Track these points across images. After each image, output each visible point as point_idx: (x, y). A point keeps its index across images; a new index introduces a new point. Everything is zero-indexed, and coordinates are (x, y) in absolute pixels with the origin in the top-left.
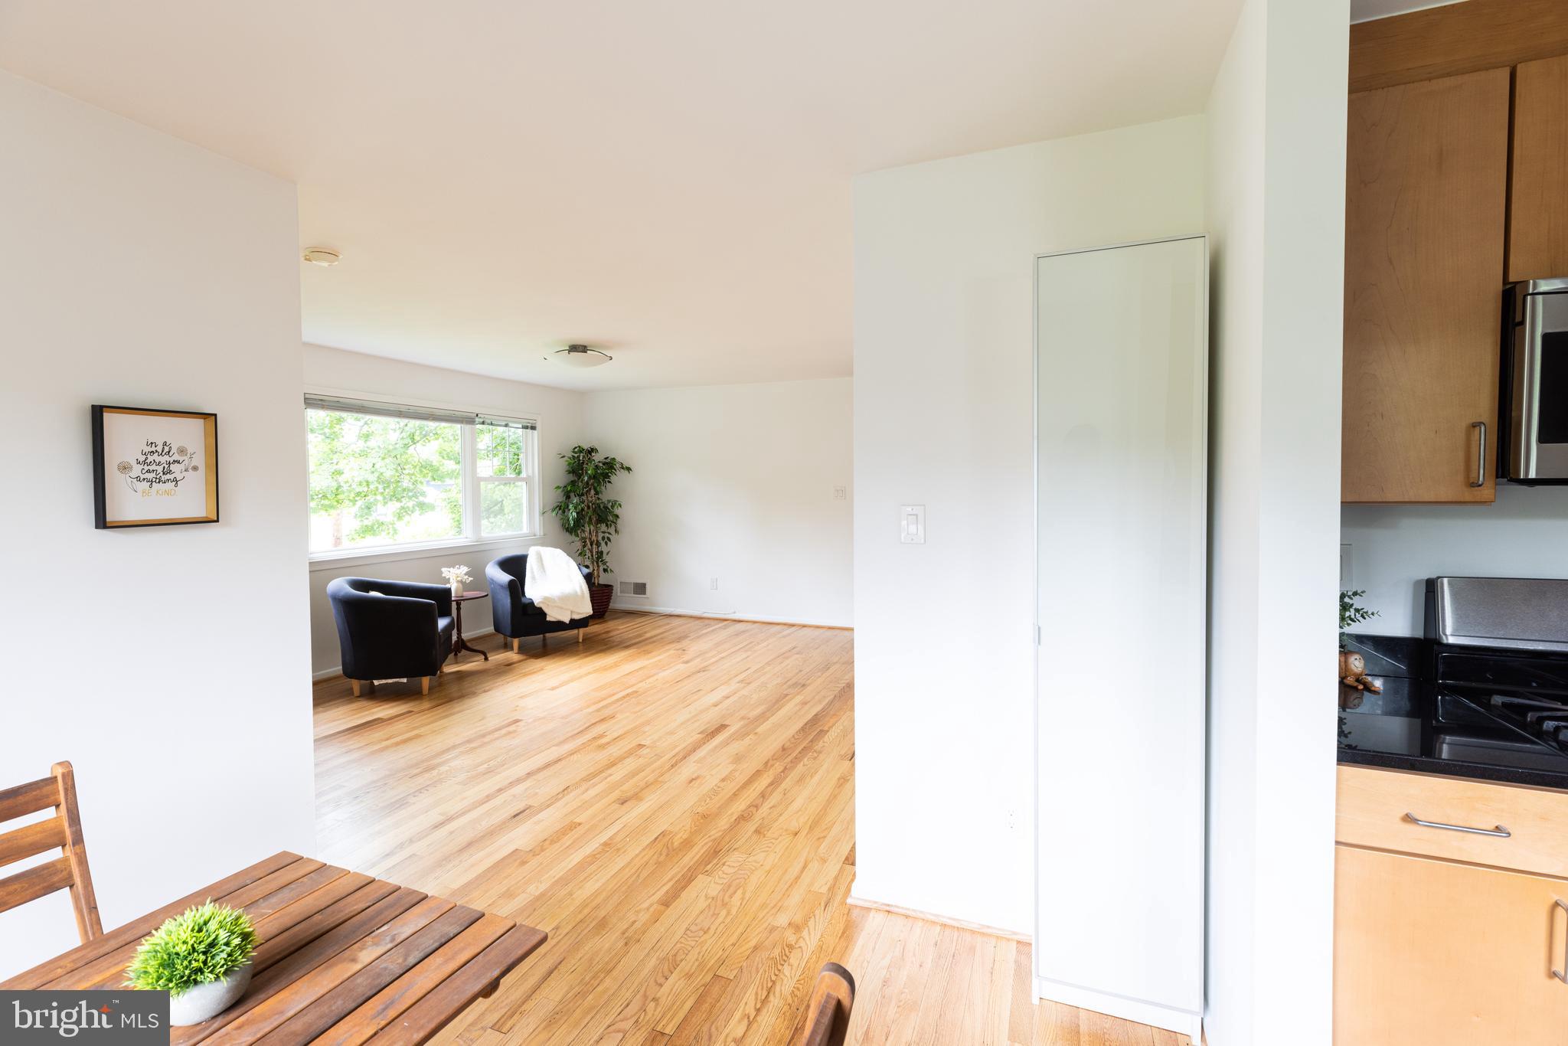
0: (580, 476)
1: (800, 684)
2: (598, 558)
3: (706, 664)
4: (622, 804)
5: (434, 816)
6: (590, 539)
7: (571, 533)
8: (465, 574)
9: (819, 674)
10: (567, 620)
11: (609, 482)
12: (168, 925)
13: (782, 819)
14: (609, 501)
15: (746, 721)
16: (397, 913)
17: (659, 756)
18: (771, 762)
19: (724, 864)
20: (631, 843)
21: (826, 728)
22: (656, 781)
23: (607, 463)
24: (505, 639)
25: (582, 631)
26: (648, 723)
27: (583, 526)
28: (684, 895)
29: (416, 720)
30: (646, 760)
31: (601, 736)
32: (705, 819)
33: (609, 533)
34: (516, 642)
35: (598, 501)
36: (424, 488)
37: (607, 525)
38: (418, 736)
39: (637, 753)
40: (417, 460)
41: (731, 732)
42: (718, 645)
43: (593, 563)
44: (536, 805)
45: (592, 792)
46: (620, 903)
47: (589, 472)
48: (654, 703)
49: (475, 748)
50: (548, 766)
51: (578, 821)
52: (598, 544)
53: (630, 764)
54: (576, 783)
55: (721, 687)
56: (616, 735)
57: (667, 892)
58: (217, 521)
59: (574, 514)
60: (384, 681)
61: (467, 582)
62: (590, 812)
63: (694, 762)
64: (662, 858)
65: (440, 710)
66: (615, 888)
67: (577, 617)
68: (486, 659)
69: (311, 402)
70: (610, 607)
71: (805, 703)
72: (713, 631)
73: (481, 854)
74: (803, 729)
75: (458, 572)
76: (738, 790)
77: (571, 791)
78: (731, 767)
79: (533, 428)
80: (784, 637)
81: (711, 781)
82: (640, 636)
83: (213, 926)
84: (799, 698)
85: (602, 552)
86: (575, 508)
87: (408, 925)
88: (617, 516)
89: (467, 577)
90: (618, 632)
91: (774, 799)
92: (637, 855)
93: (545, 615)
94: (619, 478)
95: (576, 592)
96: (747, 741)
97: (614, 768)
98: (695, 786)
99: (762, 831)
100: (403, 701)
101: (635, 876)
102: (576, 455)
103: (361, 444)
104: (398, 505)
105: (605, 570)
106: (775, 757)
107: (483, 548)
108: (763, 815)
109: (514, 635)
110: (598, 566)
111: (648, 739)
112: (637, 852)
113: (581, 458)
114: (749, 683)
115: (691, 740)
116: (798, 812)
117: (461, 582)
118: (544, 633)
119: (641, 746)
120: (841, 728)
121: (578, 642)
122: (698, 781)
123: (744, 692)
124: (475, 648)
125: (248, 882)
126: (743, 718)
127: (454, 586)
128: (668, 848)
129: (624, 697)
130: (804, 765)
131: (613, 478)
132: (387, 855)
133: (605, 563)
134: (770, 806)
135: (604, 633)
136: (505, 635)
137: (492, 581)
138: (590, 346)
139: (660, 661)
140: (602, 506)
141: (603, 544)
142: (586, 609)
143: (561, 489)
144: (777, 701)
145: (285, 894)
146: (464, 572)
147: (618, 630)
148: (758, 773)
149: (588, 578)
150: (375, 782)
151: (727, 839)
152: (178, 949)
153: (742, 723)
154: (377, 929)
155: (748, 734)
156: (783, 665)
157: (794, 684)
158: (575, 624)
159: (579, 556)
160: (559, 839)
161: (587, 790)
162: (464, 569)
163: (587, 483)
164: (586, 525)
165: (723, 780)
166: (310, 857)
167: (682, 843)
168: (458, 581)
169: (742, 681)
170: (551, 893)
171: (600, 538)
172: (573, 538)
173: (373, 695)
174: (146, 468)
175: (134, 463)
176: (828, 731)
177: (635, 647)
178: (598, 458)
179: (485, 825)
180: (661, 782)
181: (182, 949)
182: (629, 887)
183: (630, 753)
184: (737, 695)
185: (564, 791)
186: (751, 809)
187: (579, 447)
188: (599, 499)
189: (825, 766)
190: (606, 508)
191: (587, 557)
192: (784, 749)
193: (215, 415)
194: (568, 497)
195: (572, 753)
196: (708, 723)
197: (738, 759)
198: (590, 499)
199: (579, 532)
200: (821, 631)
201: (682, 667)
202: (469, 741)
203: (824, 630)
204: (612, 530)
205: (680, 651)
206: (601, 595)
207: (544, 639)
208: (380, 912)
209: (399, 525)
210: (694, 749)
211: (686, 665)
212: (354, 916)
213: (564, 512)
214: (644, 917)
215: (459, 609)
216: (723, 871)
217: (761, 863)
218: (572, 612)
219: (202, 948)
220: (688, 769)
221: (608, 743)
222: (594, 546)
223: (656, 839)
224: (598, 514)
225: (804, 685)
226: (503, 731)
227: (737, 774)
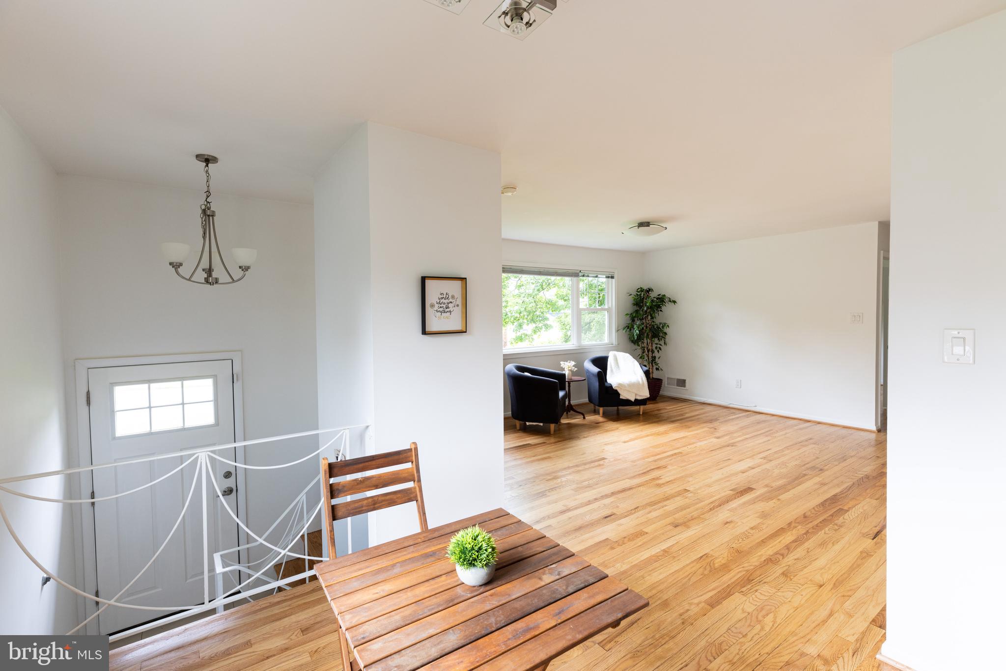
0: (641, 307)
1: (817, 468)
2: (652, 361)
3: (733, 441)
4: (675, 527)
5: (559, 507)
6: (647, 348)
7: (635, 344)
8: (573, 366)
9: (836, 463)
10: (633, 399)
11: (661, 311)
12: (461, 533)
13: (806, 571)
14: (660, 323)
15: (770, 489)
16: (559, 559)
17: (700, 501)
18: (793, 525)
19: (756, 591)
20: (682, 555)
21: (846, 508)
22: (699, 517)
23: (660, 298)
24: (595, 407)
25: (642, 407)
26: (691, 475)
27: (643, 339)
28: (725, 603)
29: (549, 448)
30: (691, 501)
31: (658, 478)
32: (739, 554)
33: (661, 345)
34: (601, 410)
35: (653, 324)
36: (548, 316)
37: (659, 339)
38: (549, 458)
39: (684, 495)
40: (544, 300)
41: (756, 494)
42: (742, 428)
43: (649, 363)
44: (618, 514)
45: (654, 514)
46: (677, 594)
47: (648, 304)
48: (695, 462)
49: (580, 471)
50: (623, 491)
51: (647, 531)
52: (653, 352)
53: (679, 502)
54: (643, 506)
55: (747, 460)
56: (668, 479)
57: (711, 597)
58: (466, 332)
59: (637, 332)
60: (531, 423)
61: (574, 371)
62: (653, 526)
63: (728, 510)
64: (706, 572)
65: (560, 445)
66: (673, 583)
67: (639, 398)
68: (584, 418)
69: (506, 270)
70: (660, 394)
71: (824, 484)
72: (738, 418)
73: (587, 535)
74: (823, 504)
75: (569, 364)
76: (766, 538)
77: (640, 510)
78: (759, 521)
79: (612, 277)
80: (801, 429)
81: (743, 526)
82: (682, 415)
83: (480, 539)
84: (817, 479)
85: (655, 357)
86: (638, 328)
87: (567, 568)
88: (666, 334)
89: (574, 368)
90: (666, 411)
91: (800, 552)
92: (687, 565)
93: (619, 394)
94: (667, 308)
95: (639, 382)
96: (771, 503)
97: (668, 502)
98: (729, 527)
99: (789, 575)
100: (541, 436)
101: (687, 578)
102: (639, 294)
103: (517, 292)
104: (534, 325)
105: (657, 369)
106: (797, 521)
107: (582, 351)
108: (789, 564)
109: (600, 406)
110: (653, 366)
111: (691, 486)
112: (688, 562)
113: (642, 296)
114: (771, 461)
115: (723, 494)
116: (822, 569)
117: (571, 370)
118: (618, 406)
119: (686, 490)
120: (861, 510)
121: (640, 414)
122: (732, 525)
123: (768, 466)
124: (578, 410)
125: (487, 520)
126: (767, 486)
127: (567, 373)
128: (711, 566)
129: (672, 455)
130: (825, 533)
131: (663, 308)
132: (537, 522)
133: (657, 364)
134: (796, 557)
135: (656, 410)
136: (594, 404)
137: (588, 371)
138: (653, 222)
139: (697, 434)
140: (655, 327)
141: (656, 351)
142: (645, 393)
143: (629, 316)
144: (797, 478)
145: (504, 531)
146: (572, 365)
147: (666, 409)
148: (781, 531)
149: (647, 373)
150: (529, 479)
151: (758, 573)
152: (467, 546)
153: (766, 489)
154: (550, 565)
155: (771, 499)
156: (801, 451)
157: (812, 467)
158: (638, 402)
159: (640, 358)
160: (633, 539)
161: (650, 512)
162: (573, 363)
163: (646, 311)
164: (645, 339)
165: (752, 528)
166: (513, 514)
167: (722, 565)
168: (569, 370)
169: (764, 458)
170: (630, 572)
171: (654, 348)
172: (636, 347)
173: (525, 430)
174: (440, 306)
175: (435, 303)
176: (848, 511)
177: (680, 422)
178: (653, 295)
179: (588, 518)
180: (703, 519)
181: (469, 547)
182: (683, 585)
183: (679, 494)
184: (760, 467)
185: (635, 509)
186: (778, 556)
187: (641, 288)
188: (653, 322)
189: (847, 538)
190: (658, 328)
191: (645, 359)
192: (805, 516)
193: (466, 278)
194: (633, 321)
195: (639, 486)
196: (737, 484)
197: (764, 515)
198: (648, 322)
199: (640, 343)
200: (836, 428)
201: (715, 440)
202: (577, 466)
203: (839, 428)
204: (662, 342)
205: (712, 430)
206: (655, 384)
207: (618, 410)
208: (550, 556)
209: (535, 336)
210: (727, 500)
211: (718, 440)
212: (537, 554)
213: (630, 330)
214: (695, 610)
215: (569, 386)
216: (756, 596)
217: (789, 600)
218: (636, 395)
219: (476, 548)
220: (723, 514)
221: (663, 484)
222: (650, 353)
223: (701, 557)
224: (653, 332)
225: (821, 470)
226: (596, 464)
227: (764, 527)
